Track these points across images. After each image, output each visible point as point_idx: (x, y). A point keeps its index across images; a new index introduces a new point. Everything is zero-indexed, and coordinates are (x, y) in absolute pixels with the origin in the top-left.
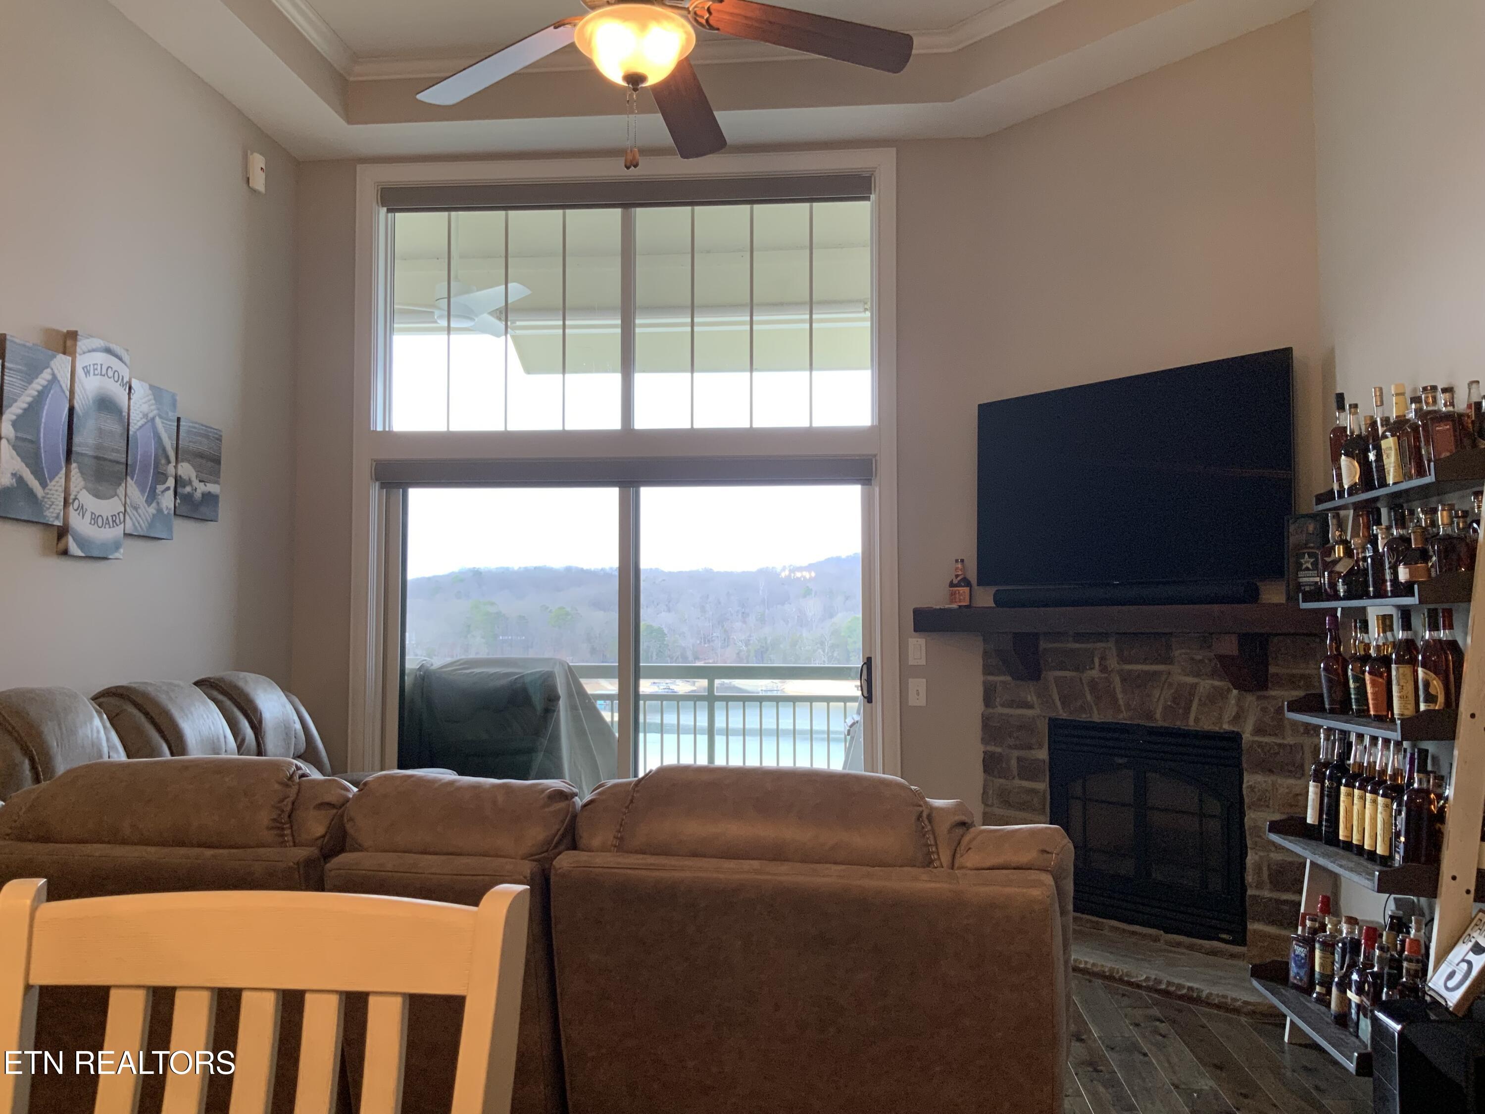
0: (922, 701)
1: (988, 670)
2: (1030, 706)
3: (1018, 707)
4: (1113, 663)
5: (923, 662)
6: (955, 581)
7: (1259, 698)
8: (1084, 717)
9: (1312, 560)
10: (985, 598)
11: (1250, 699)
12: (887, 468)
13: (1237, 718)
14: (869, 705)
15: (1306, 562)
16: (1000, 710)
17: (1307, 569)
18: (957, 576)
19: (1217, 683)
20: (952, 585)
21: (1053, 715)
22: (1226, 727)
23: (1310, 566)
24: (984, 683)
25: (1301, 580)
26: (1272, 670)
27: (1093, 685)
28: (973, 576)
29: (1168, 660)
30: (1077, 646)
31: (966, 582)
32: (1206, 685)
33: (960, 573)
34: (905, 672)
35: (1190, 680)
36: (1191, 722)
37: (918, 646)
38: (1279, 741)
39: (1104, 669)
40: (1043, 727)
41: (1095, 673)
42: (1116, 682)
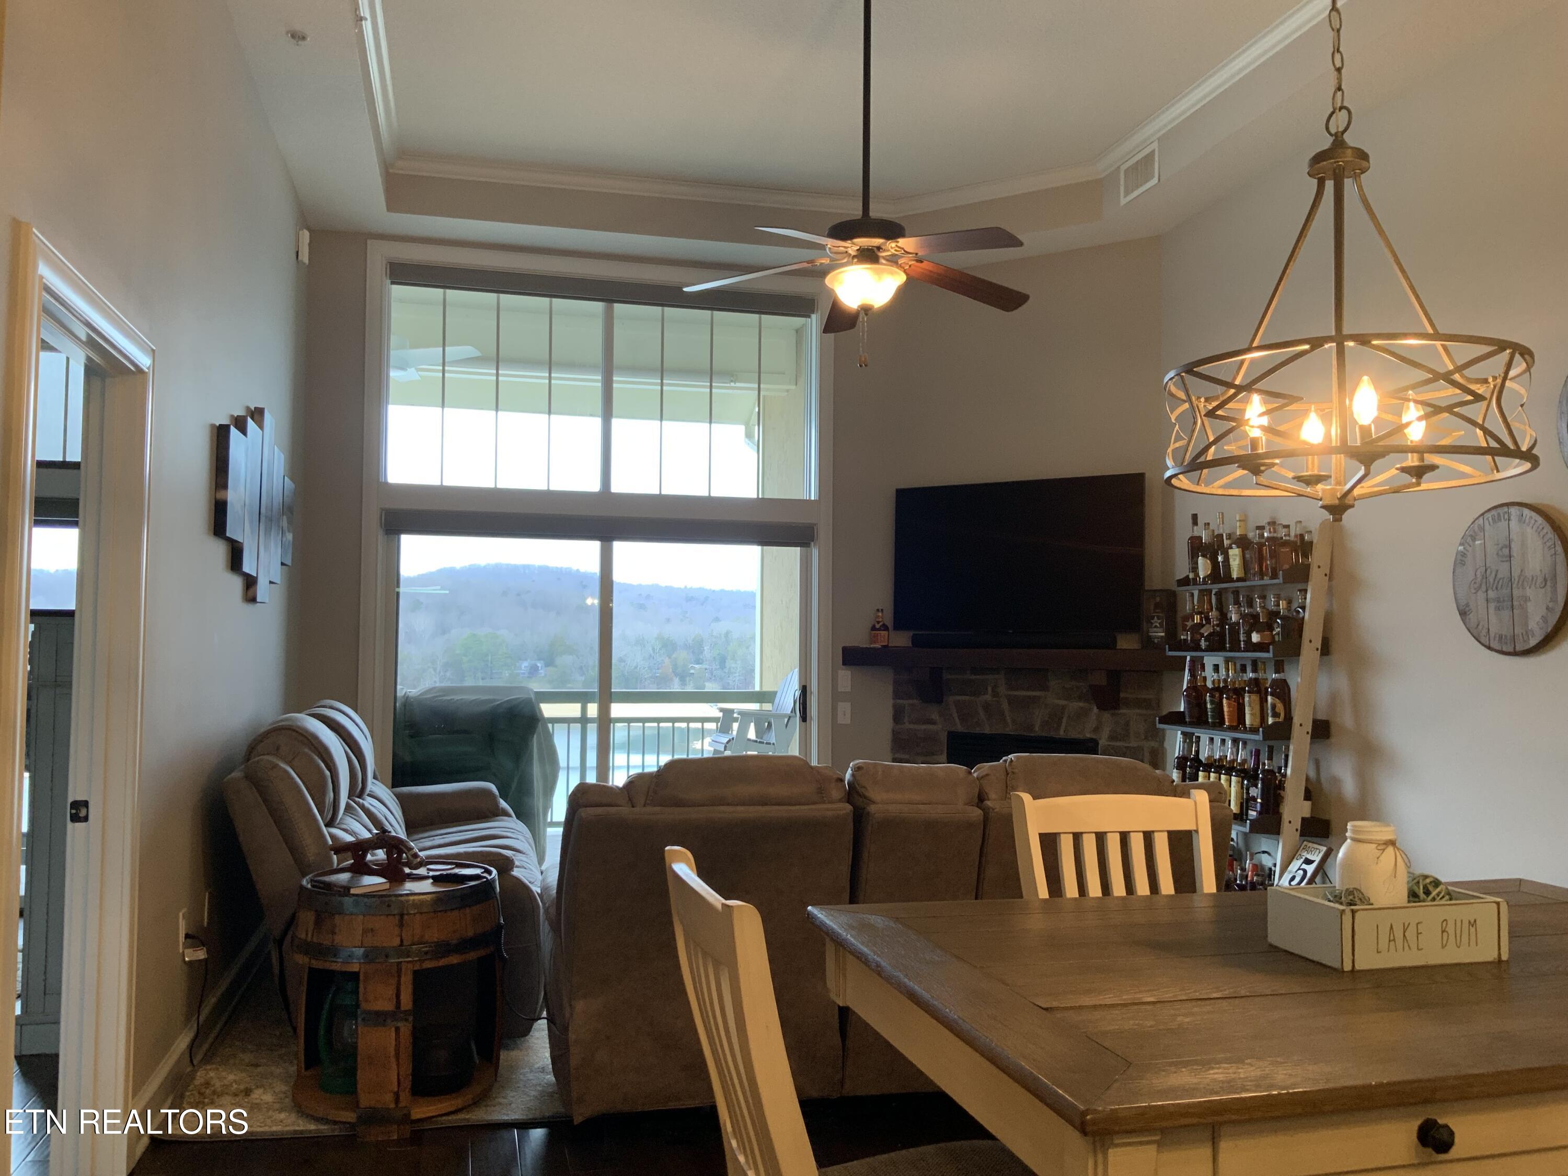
0: (848, 721)
1: (896, 695)
2: (934, 723)
3: (924, 723)
4: (1002, 690)
5: (849, 689)
6: (878, 626)
7: (1113, 715)
8: (977, 730)
9: (1159, 621)
10: (901, 640)
11: (1106, 716)
12: (824, 533)
13: (1096, 730)
14: (804, 723)
15: (1156, 622)
16: (908, 726)
17: (1156, 627)
18: (878, 622)
19: (1081, 704)
20: (874, 628)
21: (953, 729)
22: (1088, 736)
23: (1158, 625)
24: (895, 706)
25: (1151, 634)
26: (1122, 695)
27: (987, 707)
28: (889, 622)
29: (1045, 688)
30: (973, 677)
31: (885, 628)
32: (1075, 705)
33: (880, 620)
34: (836, 697)
35: (1062, 702)
36: (1062, 732)
37: (845, 676)
38: (1126, 745)
39: (995, 694)
40: (944, 737)
41: (988, 697)
42: (1005, 706)
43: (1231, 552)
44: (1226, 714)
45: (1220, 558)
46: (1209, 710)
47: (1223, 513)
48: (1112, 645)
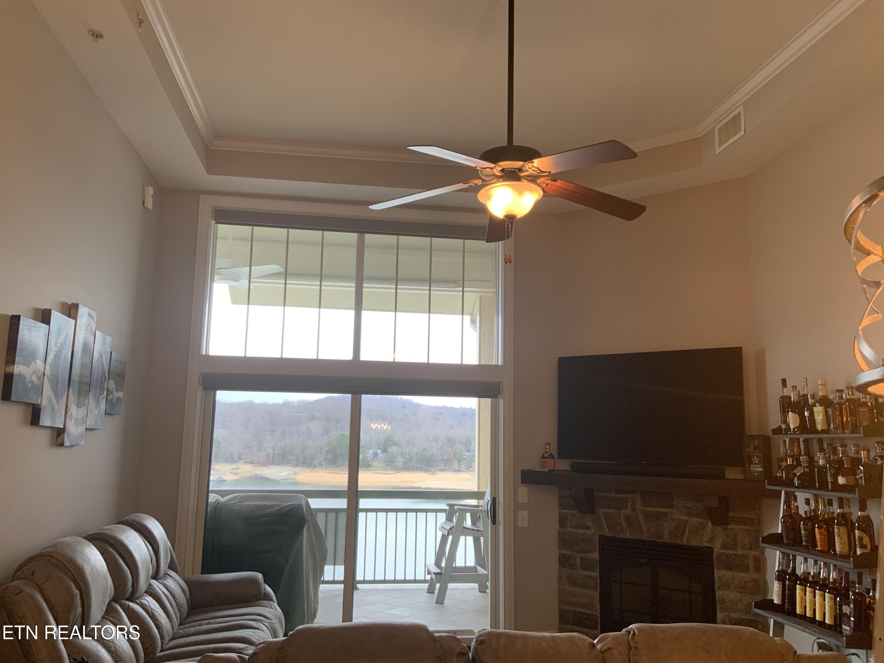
0: (526, 524)
1: (561, 506)
2: (588, 528)
3: (583, 528)
4: (639, 506)
5: (526, 501)
6: (546, 455)
7: (723, 529)
8: (621, 536)
9: (758, 459)
10: (564, 465)
11: (719, 529)
12: (508, 388)
13: (712, 540)
14: (494, 526)
15: (755, 460)
16: (569, 529)
17: (755, 464)
18: (547, 453)
19: (699, 520)
20: (543, 457)
21: (602, 534)
22: (705, 544)
23: (757, 462)
24: (560, 514)
25: (752, 469)
26: (731, 514)
27: (628, 518)
28: (555, 452)
29: (671, 506)
30: (617, 495)
31: (551, 456)
32: (694, 521)
33: (548, 451)
34: (517, 507)
35: (684, 518)
36: (685, 541)
37: (523, 491)
38: (735, 553)
39: (634, 509)
40: (596, 540)
41: (628, 511)
42: (641, 517)
43: (815, 409)
44: (818, 540)
45: (806, 414)
46: (803, 535)
47: (806, 378)
48: (721, 476)
